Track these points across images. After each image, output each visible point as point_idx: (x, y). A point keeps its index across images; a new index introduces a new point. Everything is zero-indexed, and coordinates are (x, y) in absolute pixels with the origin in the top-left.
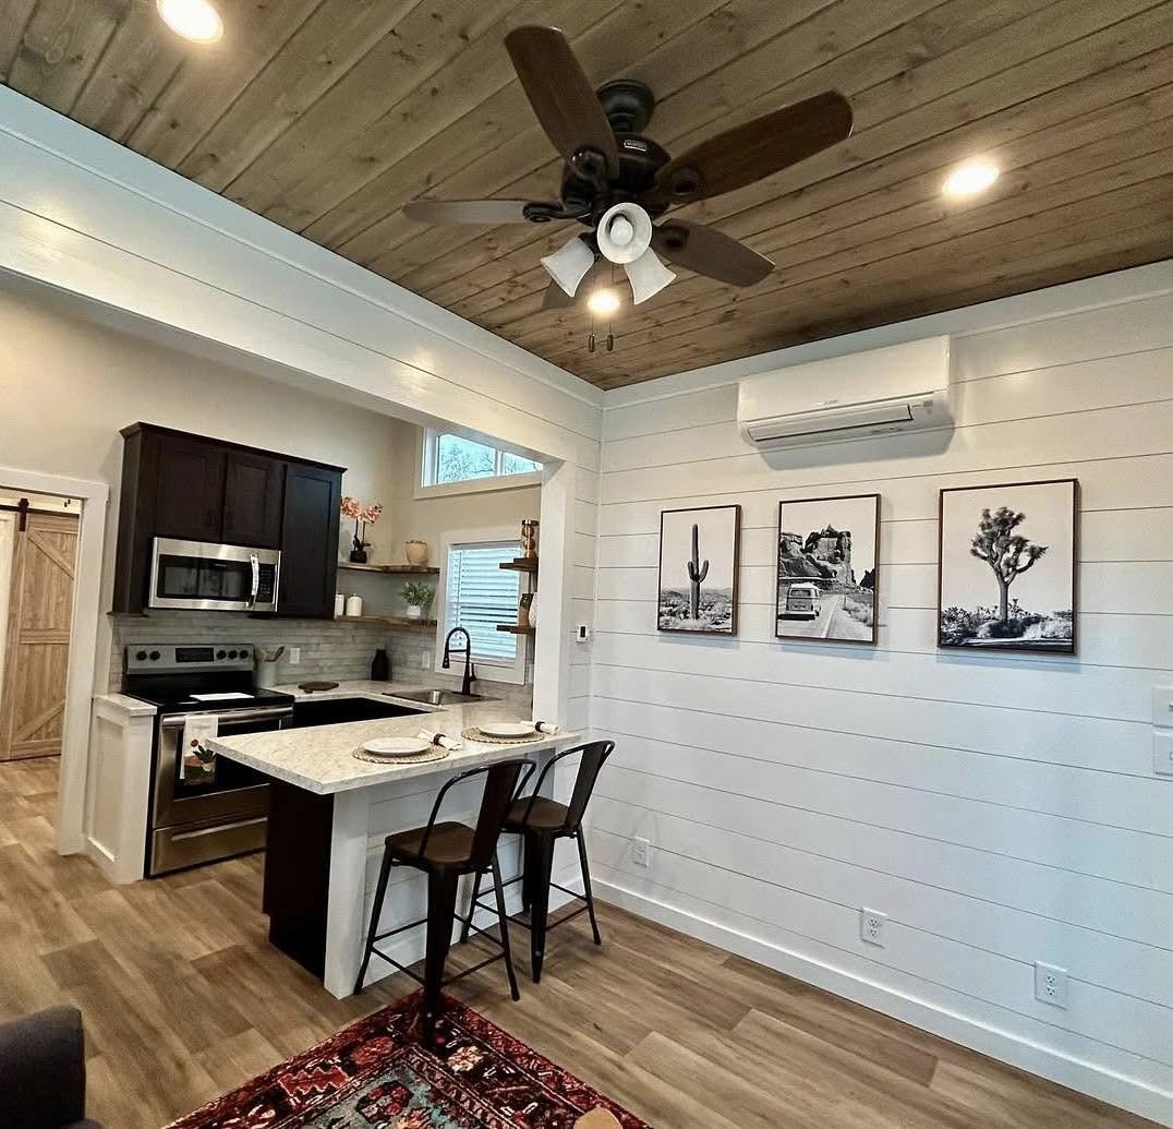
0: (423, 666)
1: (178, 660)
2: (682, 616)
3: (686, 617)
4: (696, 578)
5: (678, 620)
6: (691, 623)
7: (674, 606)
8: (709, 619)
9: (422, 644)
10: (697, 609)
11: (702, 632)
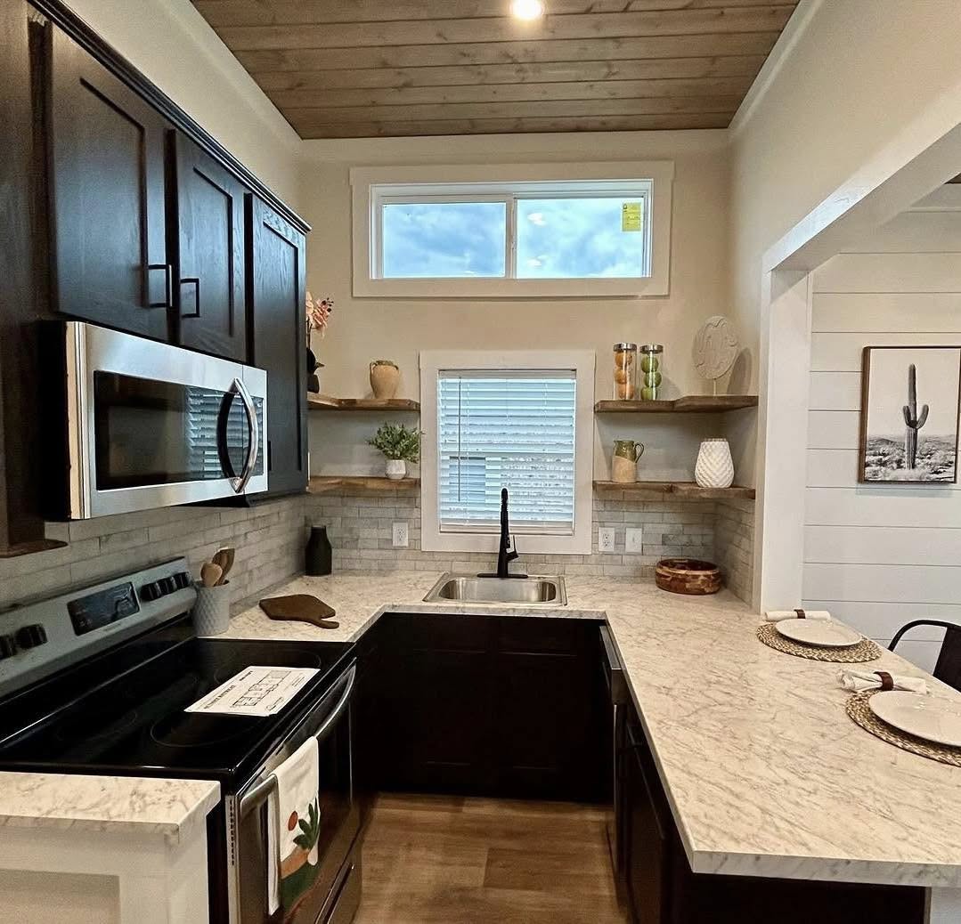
0: (396, 543)
1: (79, 630)
2: (895, 465)
3: (899, 467)
4: (912, 424)
5: (889, 470)
6: (905, 473)
7: (884, 455)
8: (928, 469)
9: (391, 513)
10: (914, 458)
11: (919, 482)
